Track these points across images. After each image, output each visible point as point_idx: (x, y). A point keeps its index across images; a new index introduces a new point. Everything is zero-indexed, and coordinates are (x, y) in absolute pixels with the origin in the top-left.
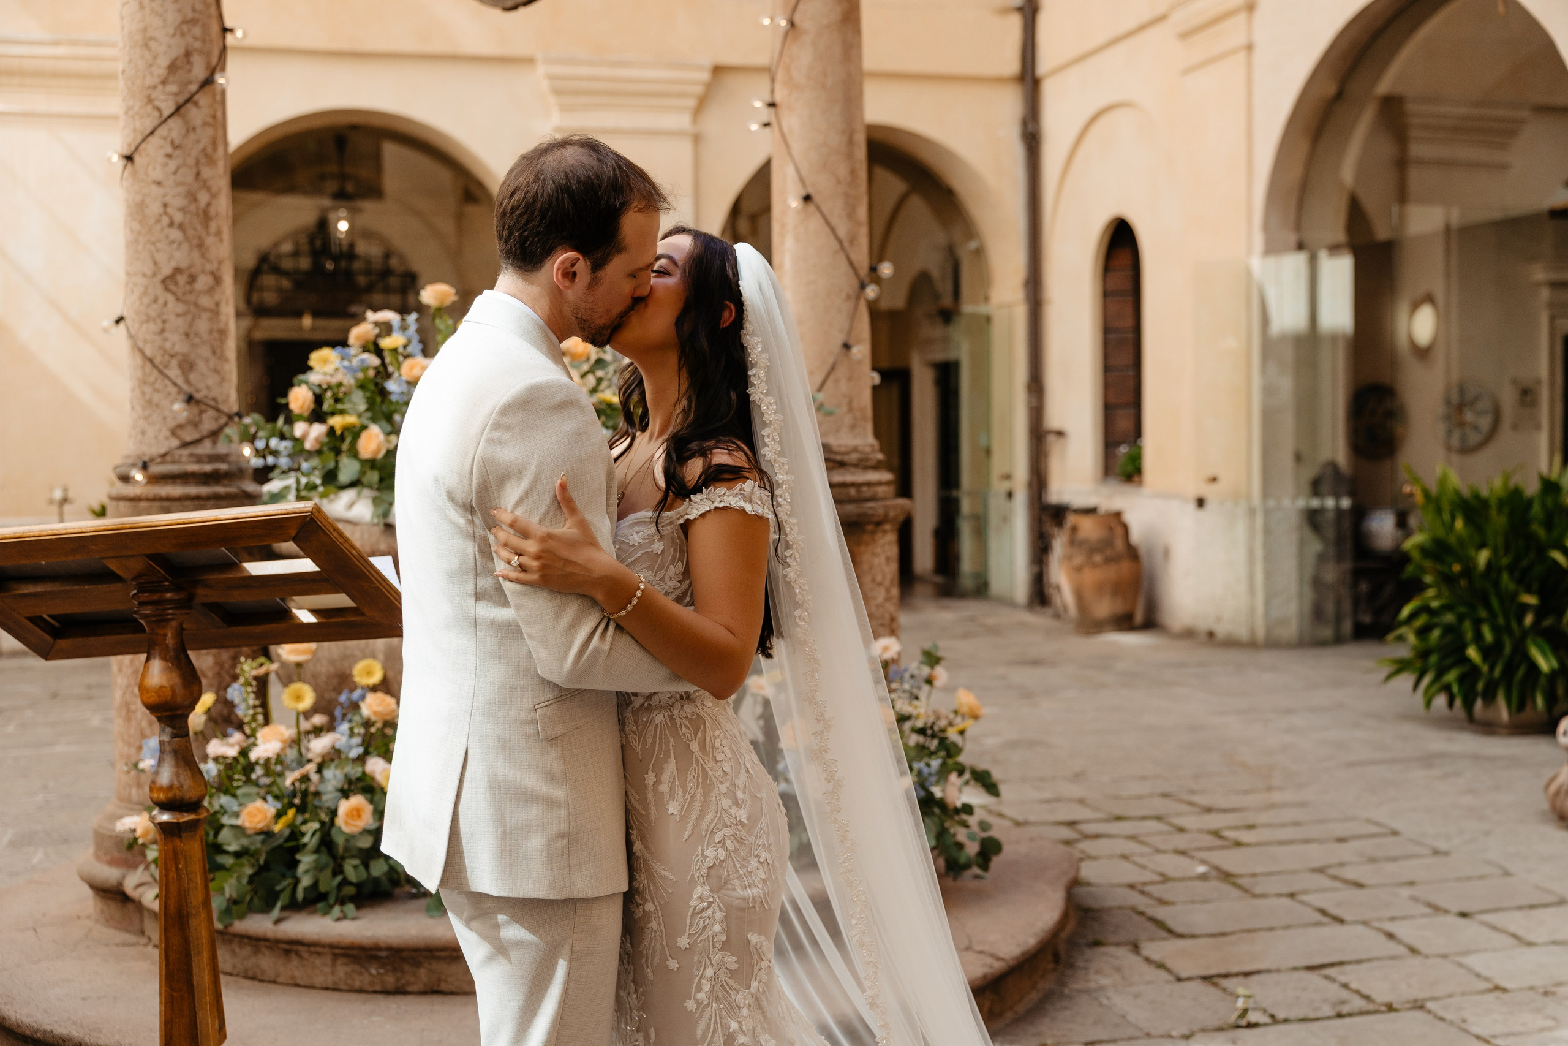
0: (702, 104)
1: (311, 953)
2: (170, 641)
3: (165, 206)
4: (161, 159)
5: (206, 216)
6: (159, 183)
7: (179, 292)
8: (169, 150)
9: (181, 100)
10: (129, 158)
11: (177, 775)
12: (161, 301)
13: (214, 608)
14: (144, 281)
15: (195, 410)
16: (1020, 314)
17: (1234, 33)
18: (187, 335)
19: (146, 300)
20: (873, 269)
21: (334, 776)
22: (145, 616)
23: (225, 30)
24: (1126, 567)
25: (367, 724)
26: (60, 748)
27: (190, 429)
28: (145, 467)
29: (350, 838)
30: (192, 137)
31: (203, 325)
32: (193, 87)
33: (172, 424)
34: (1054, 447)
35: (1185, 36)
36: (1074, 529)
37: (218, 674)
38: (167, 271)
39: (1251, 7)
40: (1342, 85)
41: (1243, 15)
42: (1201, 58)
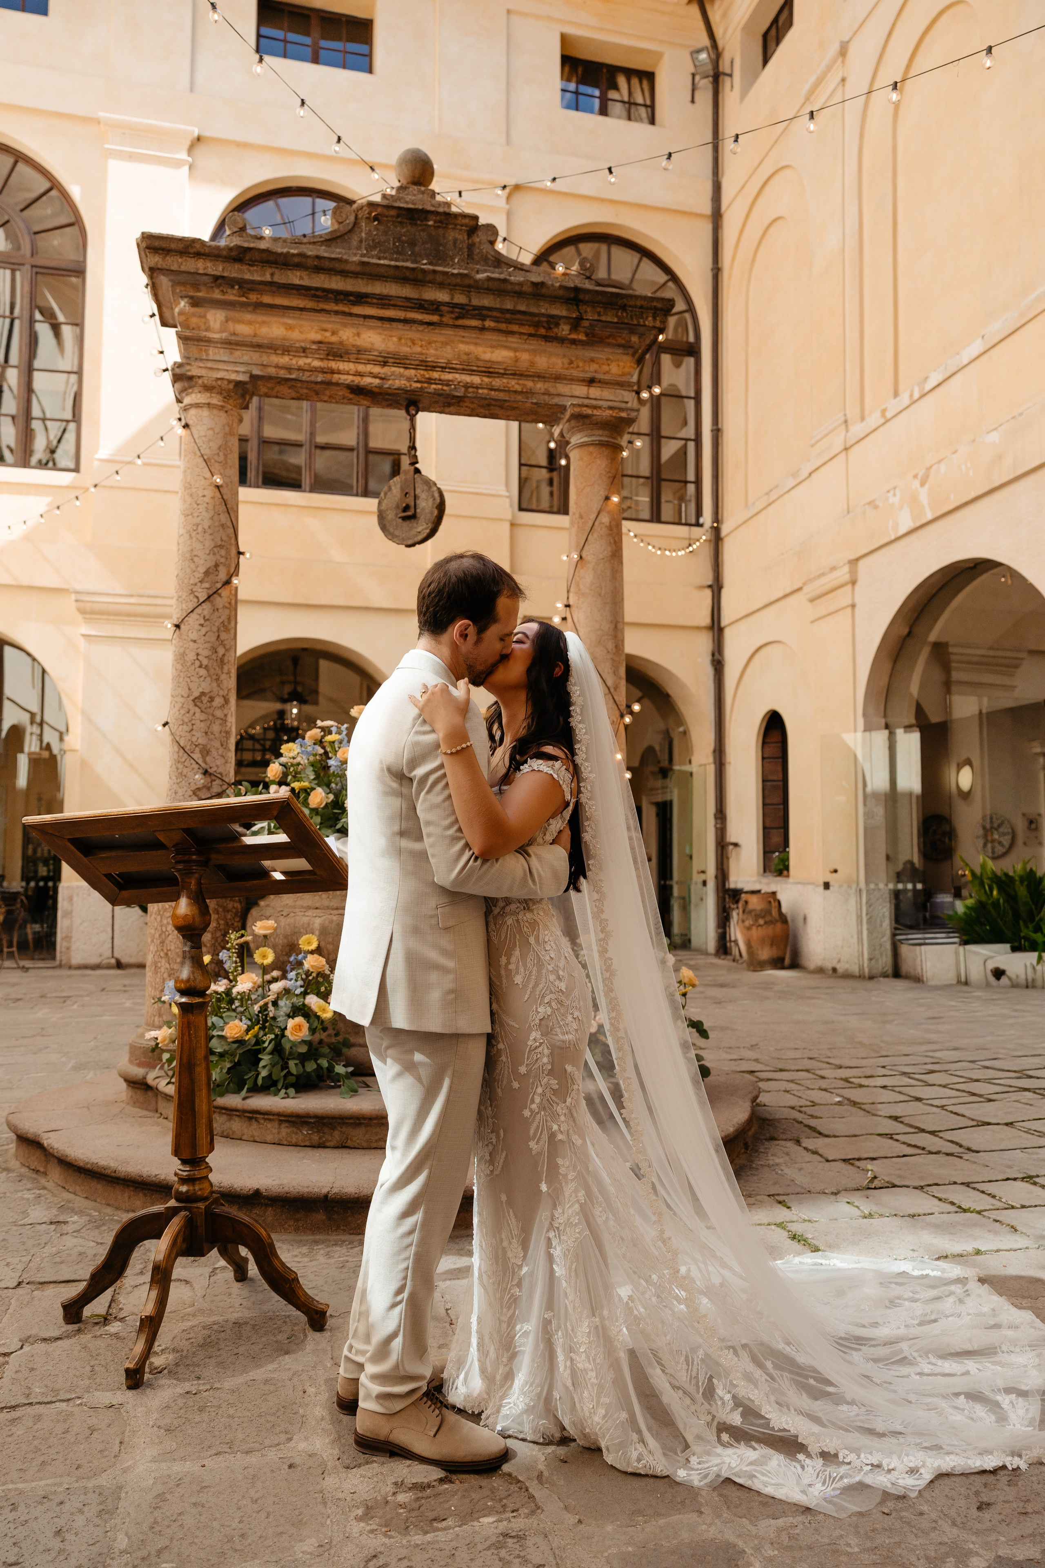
1: (265, 1119)
2: (193, 889)
3: (198, 655)
4: (197, 627)
5: (222, 662)
6: (195, 641)
7: (203, 706)
8: (202, 622)
9: (211, 592)
10: (178, 626)
11: (193, 973)
12: (192, 712)
14: (182, 700)
15: (209, 780)
16: (711, 770)
17: (843, 598)
18: (206, 733)
19: (183, 712)
20: (629, 707)
21: (285, 1005)
22: (178, 870)
23: (240, 553)
24: (779, 926)
25: (308, 973)
26: (104, 1018)
27: (204, 790)
29: (294, 1044)
30: (216, 613)
31: (216, 728)
32: (219, 585)
33: (194, 787)
34: (732, 853)
35: (812, 600)
36: (746, 902)
37: (214, 945)
38: (196, 694)
39: (853, 582)
40: (911, 627)
41: (849, 587)
42: (824, 613)
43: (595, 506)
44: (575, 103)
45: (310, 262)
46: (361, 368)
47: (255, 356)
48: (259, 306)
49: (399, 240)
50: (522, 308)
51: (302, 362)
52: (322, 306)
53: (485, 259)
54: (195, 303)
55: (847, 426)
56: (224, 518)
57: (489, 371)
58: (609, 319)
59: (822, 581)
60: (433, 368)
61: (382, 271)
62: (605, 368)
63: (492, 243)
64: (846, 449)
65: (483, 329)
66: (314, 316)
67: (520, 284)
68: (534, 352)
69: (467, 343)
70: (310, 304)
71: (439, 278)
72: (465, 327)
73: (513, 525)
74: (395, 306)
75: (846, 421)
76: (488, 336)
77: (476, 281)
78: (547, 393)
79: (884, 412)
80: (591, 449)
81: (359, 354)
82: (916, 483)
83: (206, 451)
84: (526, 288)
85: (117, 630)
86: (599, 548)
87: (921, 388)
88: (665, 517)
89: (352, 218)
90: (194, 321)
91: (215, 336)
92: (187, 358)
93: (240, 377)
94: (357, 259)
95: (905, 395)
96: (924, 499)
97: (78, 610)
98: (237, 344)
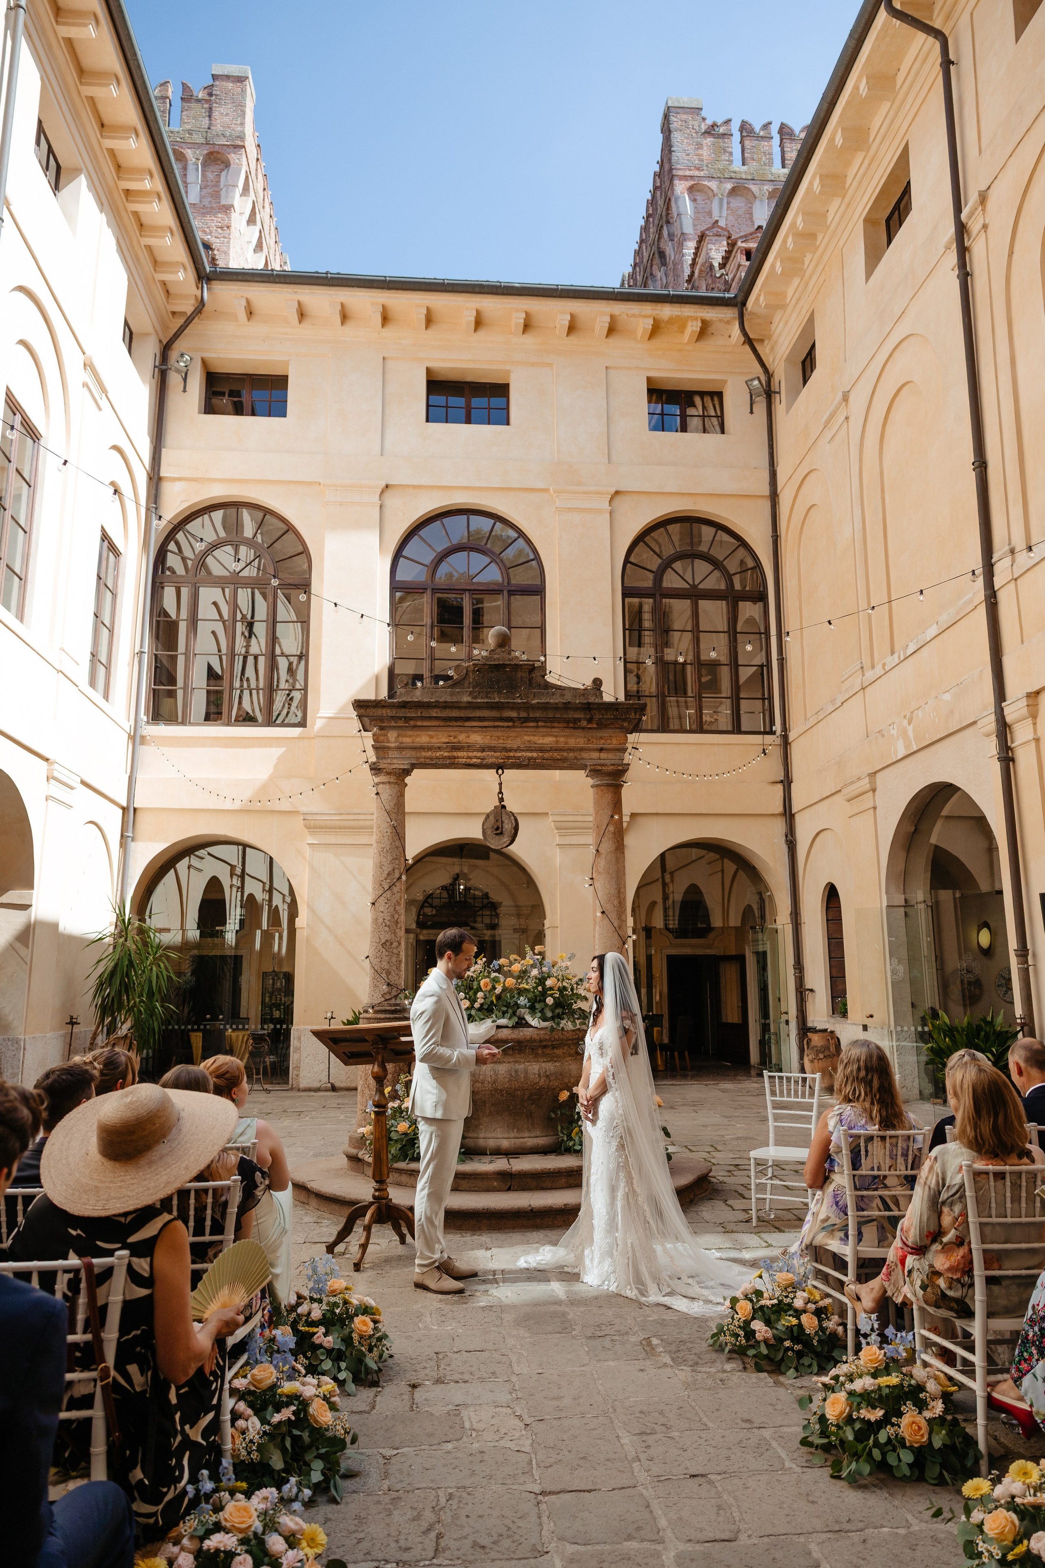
2: (380, 1059)
3: (384, 919)
4: (384, 904)
5: (397, 922)
6: (382, 912)
7: (387, 948)
9: (391, 884)
10: (373, 904)
11: (380, 1098)
12: (381, 951)
13: (392, 1050)
14: (375, 944)
15: (390, 988)
16: (789, 929)
17: (867, 801)
18: (389, 962)
19: (376, 951)
22: (374, 1053)
23: (406, 860)
27: (388, 994)
28: (373, 1007)
30: (394, 896)
31: (394, 959)
32: (395, 880)
33: (382, 993)
34: (809, 996)
35: (849, 801)
36: (810, 1040)
38: (383, 941)
39: (874, 790)
40: (916, 826)
41: (871, 793)
42: (857, 811)
43: (605, 822)
44: (660, 424)
45: (441, 705)
46: (470, 754)
47: (413, 753)
48: (415, 726)
49: (491, 681)
50: (558, 716)
51: (438, 754)
52: (448, 724)
53: (539, 686)
54: (382, 728)
55: (863, 672)
56: (398, 843)
57: (542, 750)
58: (605, 716)
59: (853, 787)
60: (510, 750)
61: (479, 705)
63: (543, 676)
64: (863, 689)
65: (537, 727)
66: (444, 729)
67: (556, 704)
68: (567, 736)
69: (529, 735)
70: (442, 723)
71: (510, 705)
72: (527, 727)
74: (488, 720)
75: (862, 668)
76: (541, 730)
77: (532, 705)
78: (576, 758)
79: (884, 665)
80: (602, 788)
81: (469, 747)
82: (906, 722)
83: (387, 807)
84: (558, 706)
85: (332, 839)
86: (607, 846)
87: (905, 653)
88: (743, 729)
89: (465, 671)
90: (381, 738)
91: (393, 745)
92: (377, 758)
93: (406, 767)
94: (466, 699)
95: (896, 655)
96: (911, 734)
97: (306, 826)
98: (404, 748)
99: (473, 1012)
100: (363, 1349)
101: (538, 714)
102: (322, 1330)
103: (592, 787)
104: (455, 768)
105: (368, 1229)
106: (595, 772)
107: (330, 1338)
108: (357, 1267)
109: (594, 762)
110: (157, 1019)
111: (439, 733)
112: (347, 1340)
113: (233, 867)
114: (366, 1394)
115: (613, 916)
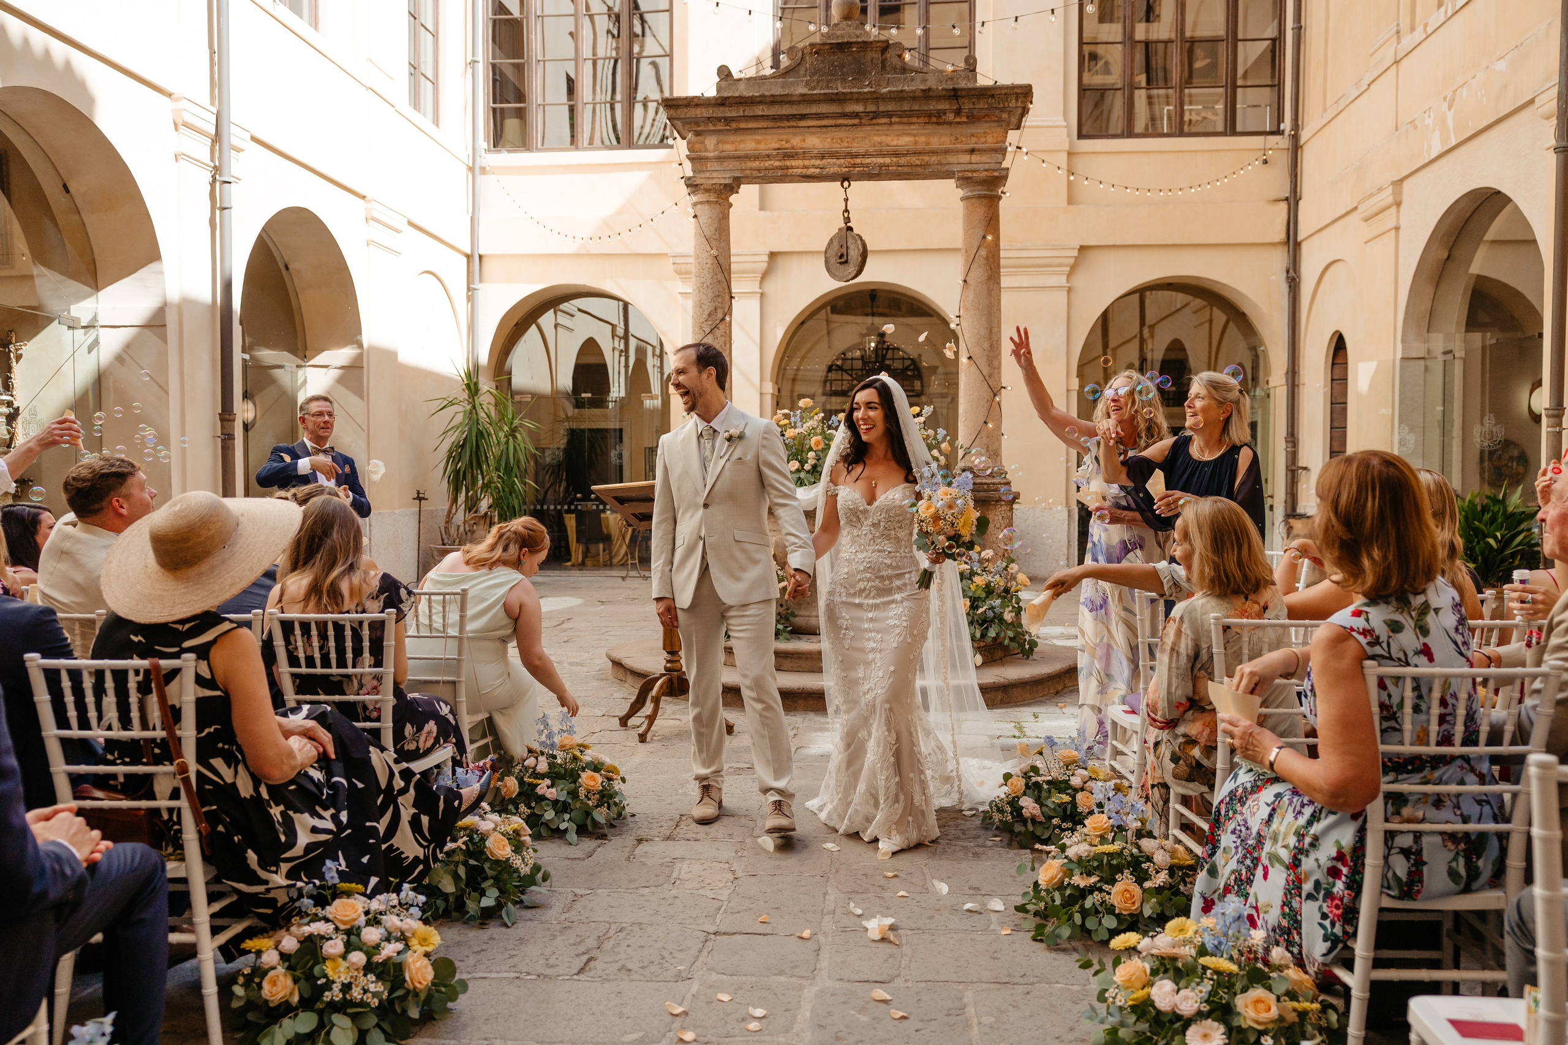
0: (1073, 269)
9: (712, 327)
17: (1389, 220)
23: (732, 297)
32: (717, 322)
34: (1301, 477)
35: (1366, 220)
39: (1398, 204)
40: (1450, 251)
41: (1395, 207)
42: (1375, 234)
43: (976, 244)
45: (768, 99)
46: (807, 163)
47: (737, 164)
48: (737, 130)
49: (833, 65)
50: (917, 107)
51: (767, 164)
52: (779, 124)
53: (895, 69)
54: (698, 134)
55: (1399, 38)
56: (720, 277)
57: (896, 154)
58: (981, 106)
59: (1372, 201)
60: (857, 156)
61: (816, 98)
62: (983, 139)
63: (899, 57)
64: (1397, 62)
65: (891, 124)
66: (775, 131)
67: (914, 92)
68: (928, 135)
69: (880, 135)
70: (770, 124)
71: (855, 96)
72: (878, 124)
73: (1070, 154)
74: (827, 118)
75: (1398, 32)
76: (896, 127)
77: (883, 94)
78: (940, 163)
79: (1426, 25)
80: (974, 201)
81: (805, 154)
82: (1446, 105)
83: (707, 233)
84: (917, 94)
86: (978, 275)
87: (1454, 6)
88: (1239, 129)
89: (800, 55)
90: (697, 146)
91: (711, 155)
92: (694, 171)
93: (727, 181)
94: (802, 90)
95: (1443, 9)
96: (1450, 123)
97: (676, 272)
98: (725, 158)
99: (802, 475)
100: (590, 803)
101: (890, 107)
102: (548, 782)
103: (962, 199)
104: (791, 182)
105: (656, 701)
106: (965, 180)
107: (553, 790)
108: (643, 738)
109: (963, 167)
110: (517, 497)
111: (768, 137)
112: (574, 794)
113: (614, 327)
114: (589, 844)
115: (983, 363)
